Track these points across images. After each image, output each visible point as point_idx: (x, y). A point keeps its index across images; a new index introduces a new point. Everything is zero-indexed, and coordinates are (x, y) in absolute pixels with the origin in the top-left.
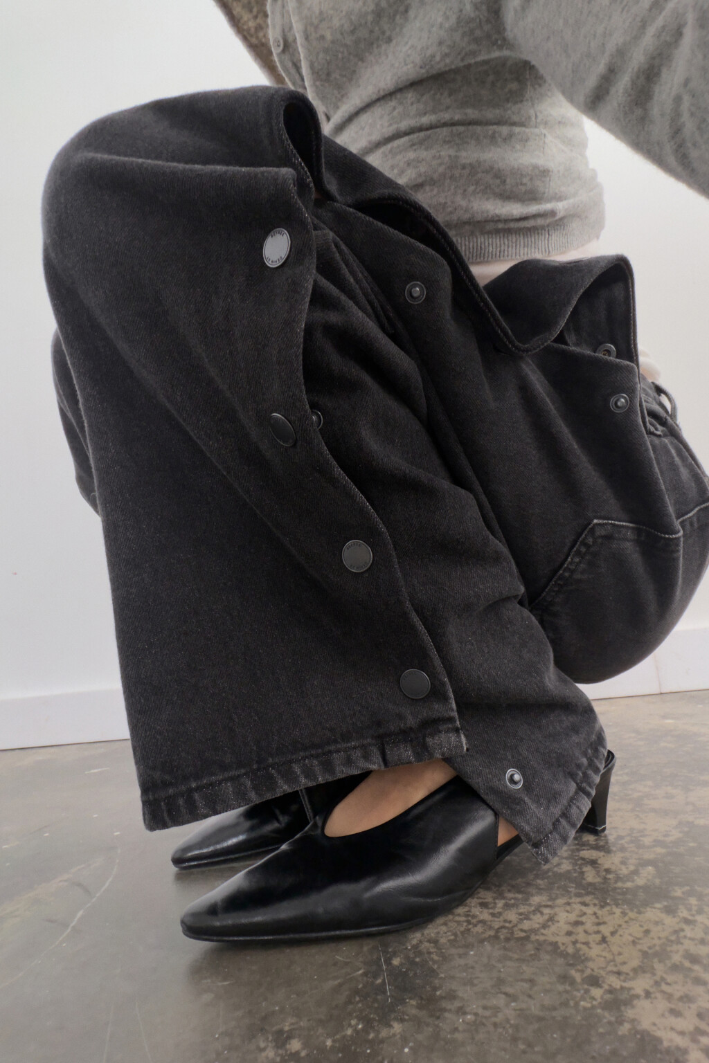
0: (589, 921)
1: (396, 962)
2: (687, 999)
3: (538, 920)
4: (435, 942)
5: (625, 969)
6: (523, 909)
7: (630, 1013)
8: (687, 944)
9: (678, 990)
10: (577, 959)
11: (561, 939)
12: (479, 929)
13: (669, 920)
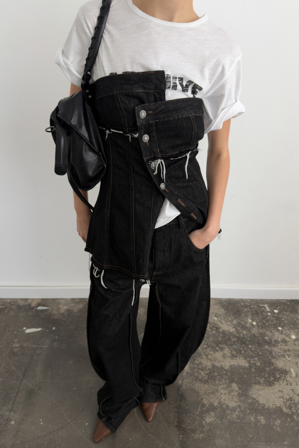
0: (200, 386)
1: (180, 393)
2: (208, 399)
3: (194, 386)
4: (183, 389)
5: (203, 394)
6: (193, 384)
7: (202, 400)
8: (209, 391)
9: (207, 397)
10: (198, 393)
11: (197, 390)
12: (188, 387)
13: (208, 387)
